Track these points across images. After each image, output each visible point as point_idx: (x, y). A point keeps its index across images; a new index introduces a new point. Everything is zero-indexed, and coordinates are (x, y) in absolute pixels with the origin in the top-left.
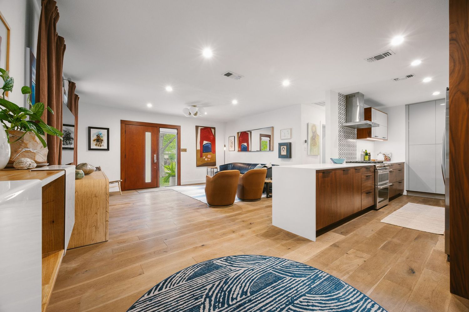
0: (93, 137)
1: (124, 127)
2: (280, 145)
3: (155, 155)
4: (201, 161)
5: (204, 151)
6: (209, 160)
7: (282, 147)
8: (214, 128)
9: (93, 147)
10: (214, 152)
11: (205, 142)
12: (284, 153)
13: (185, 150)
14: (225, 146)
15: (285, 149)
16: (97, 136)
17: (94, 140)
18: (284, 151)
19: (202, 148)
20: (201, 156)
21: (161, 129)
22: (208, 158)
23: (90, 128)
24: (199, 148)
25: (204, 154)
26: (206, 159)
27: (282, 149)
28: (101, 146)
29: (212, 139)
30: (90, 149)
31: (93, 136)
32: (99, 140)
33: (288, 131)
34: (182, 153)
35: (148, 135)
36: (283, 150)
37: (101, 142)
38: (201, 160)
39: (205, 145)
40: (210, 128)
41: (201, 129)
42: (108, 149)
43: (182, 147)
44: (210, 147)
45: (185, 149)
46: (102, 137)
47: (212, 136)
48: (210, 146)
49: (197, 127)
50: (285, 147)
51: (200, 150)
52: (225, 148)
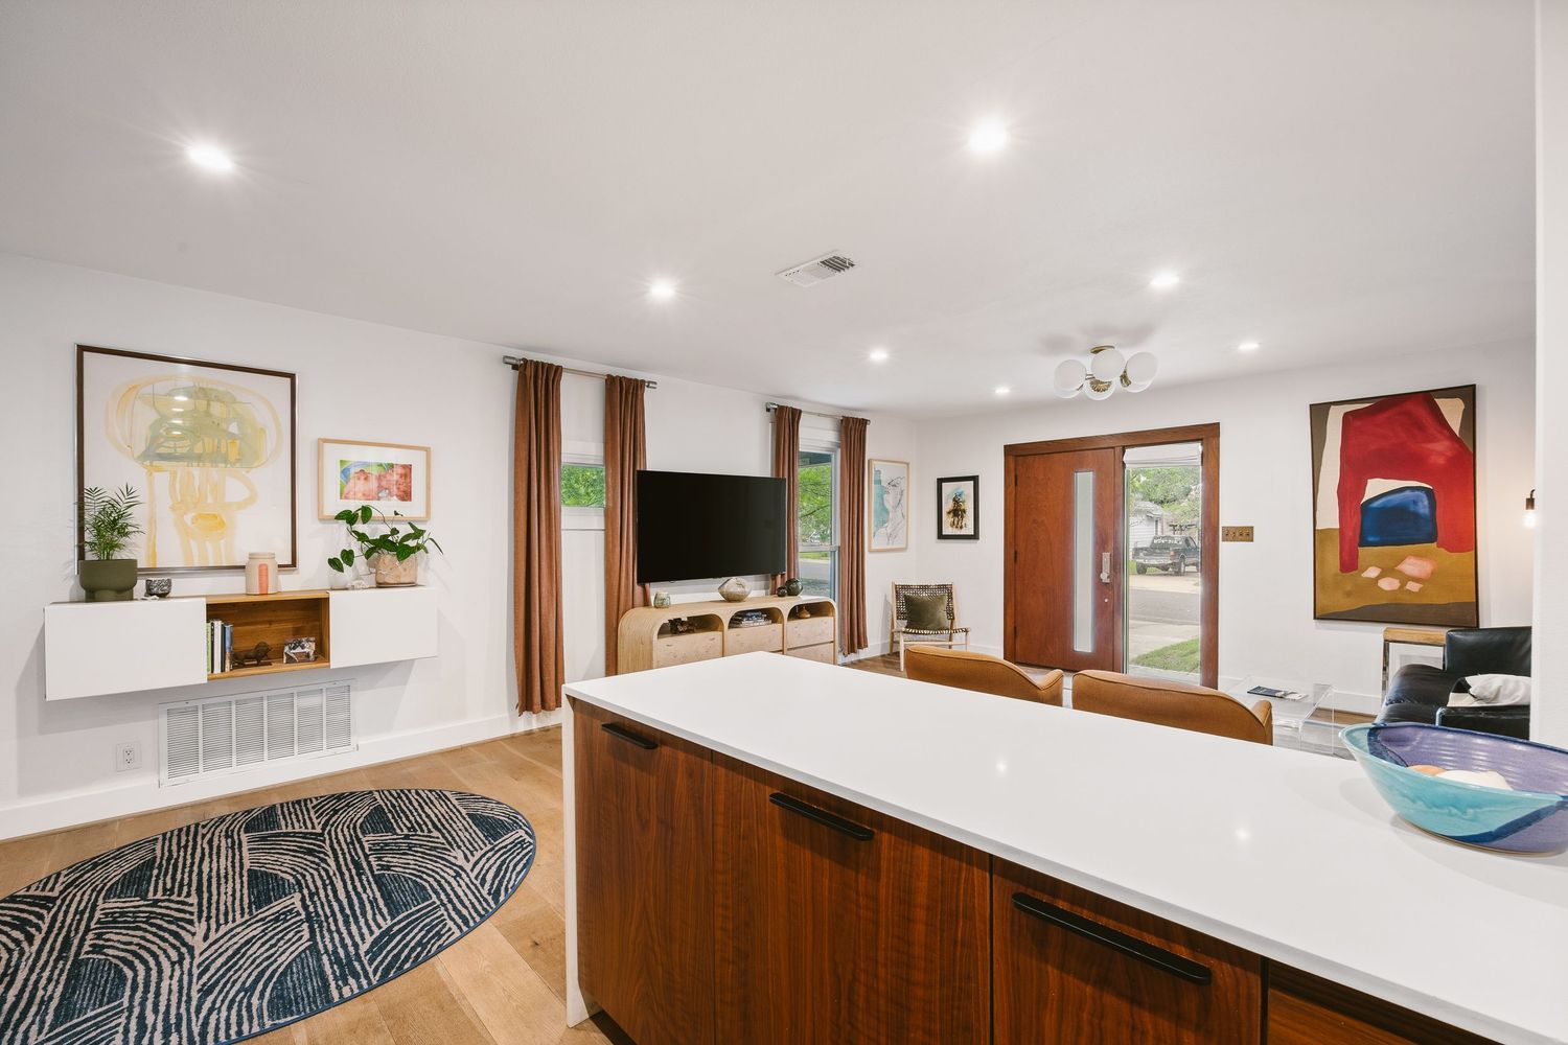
0: (948, 506)
1: (1012, 466)
3: (1106, 557)
4: (1348, 594)
5: (1371, 539)
6: (1413, 587)
8: (1468, 394)
9: (947, 530)
10: (1465, 540)
11: (1376, 487)
13: (1245, 534)
14: (1530, 502)
16: (954, 500)
17: (949, 513)
19: (1356, 519)
20: (1349, 564)
21: (1132, 456)
22: (1405, 579)
23: (940, 481)
24: (1330, 518)
25: (1364, 553)
26: (1388, 584)
28: (961, 527)
29: (1441, 461)
30: (941, 536)
31: (947, 503)
32: (957, 512)
34: (1226, 549)
35: (1085, 483)
37: (962, 517)
38: (1348, 588)
39: (1376, 504)
40: (1427, 398)
41: (1346, 415)
42: (975, 536)
43: (1227, 518)
44: (1423, 507)
45: (1243, 528)
46: (963, 502)
47: (1440, 449)
48: (1426, 502)
49: (1319, 413)
51: (1337, 533)
52: (1531, 519)
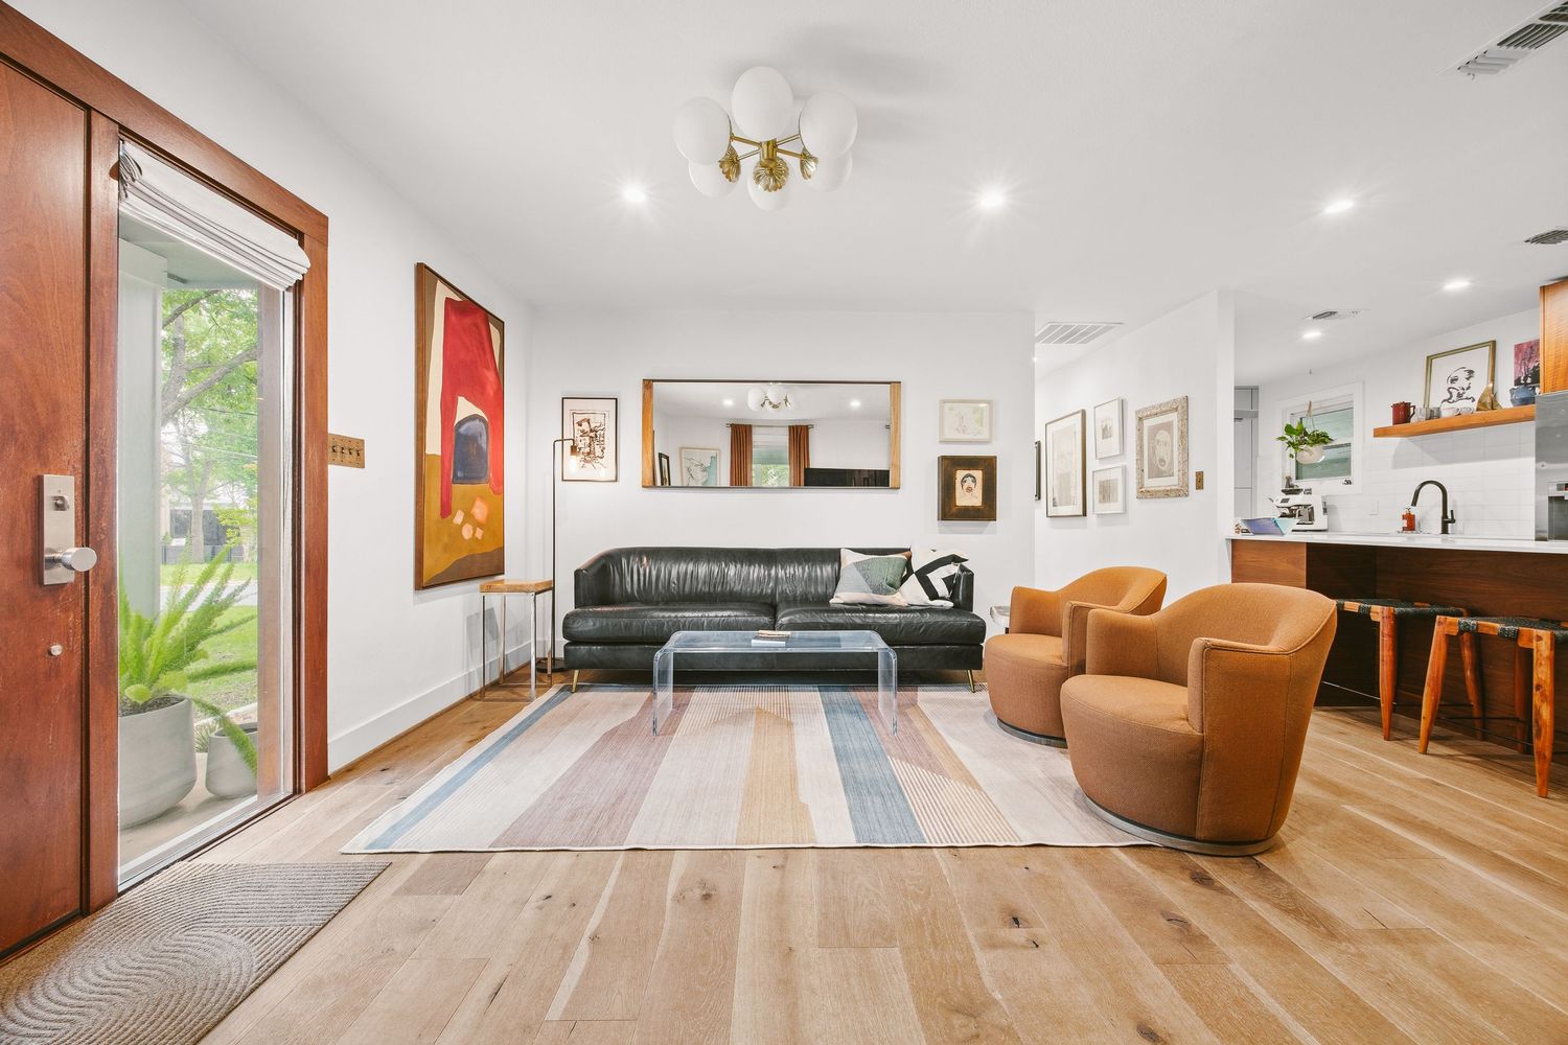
2: (950, 466)
3: (60, 486)
4: (446, 547)
5: (459, 474)
6: (478, 532)
7: (960, 474)
8: (498, 325)
10: (498, 483)
11: (463, 408)
12: (969, 495)
15: (974, 481)
18: (969, 489)
19: (453, 444)
20: (447, 507)
22: (475, 523)
24: (436, 443)
25: (455, 492)
26: (468, 532)
27: (963, 481)
29: (492, 394)
33: (976, 410)
34: (336, 473)
36: (966, 485)
38: (446, 538)
39: (462, 430)
40: (483, 314)
41: (448, 300)
43: (337, 418)
44: (484, 441)
45: (350, 440)
47: (492, 378)
48: (484, 435)
49: (428, 280)
50: (978, 474)
51: (439, 462)
